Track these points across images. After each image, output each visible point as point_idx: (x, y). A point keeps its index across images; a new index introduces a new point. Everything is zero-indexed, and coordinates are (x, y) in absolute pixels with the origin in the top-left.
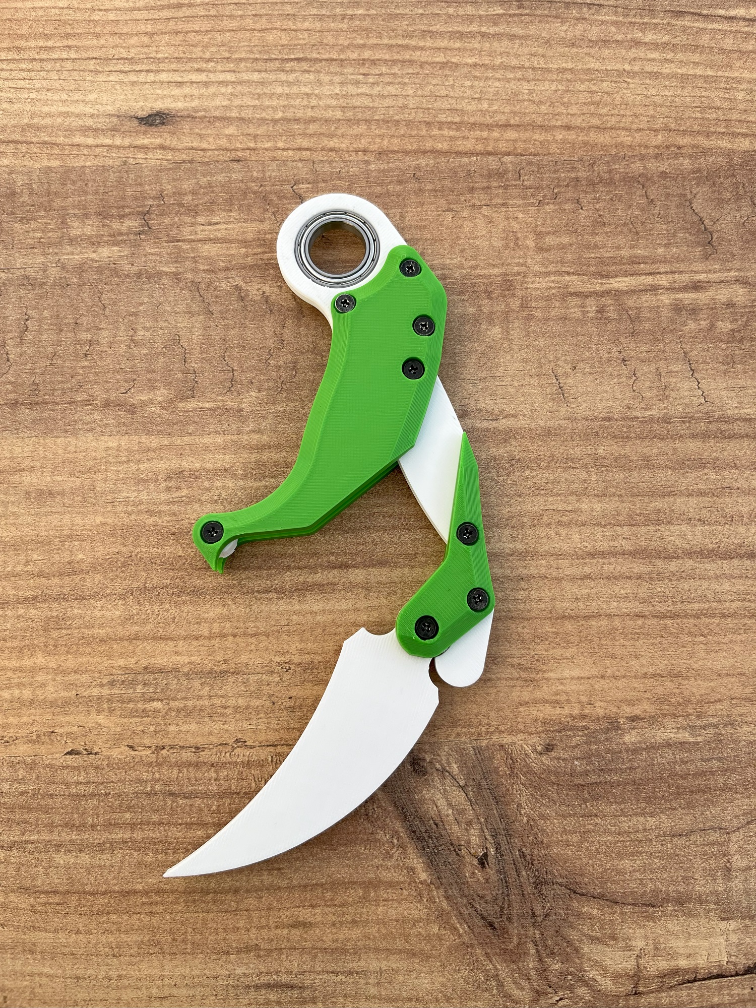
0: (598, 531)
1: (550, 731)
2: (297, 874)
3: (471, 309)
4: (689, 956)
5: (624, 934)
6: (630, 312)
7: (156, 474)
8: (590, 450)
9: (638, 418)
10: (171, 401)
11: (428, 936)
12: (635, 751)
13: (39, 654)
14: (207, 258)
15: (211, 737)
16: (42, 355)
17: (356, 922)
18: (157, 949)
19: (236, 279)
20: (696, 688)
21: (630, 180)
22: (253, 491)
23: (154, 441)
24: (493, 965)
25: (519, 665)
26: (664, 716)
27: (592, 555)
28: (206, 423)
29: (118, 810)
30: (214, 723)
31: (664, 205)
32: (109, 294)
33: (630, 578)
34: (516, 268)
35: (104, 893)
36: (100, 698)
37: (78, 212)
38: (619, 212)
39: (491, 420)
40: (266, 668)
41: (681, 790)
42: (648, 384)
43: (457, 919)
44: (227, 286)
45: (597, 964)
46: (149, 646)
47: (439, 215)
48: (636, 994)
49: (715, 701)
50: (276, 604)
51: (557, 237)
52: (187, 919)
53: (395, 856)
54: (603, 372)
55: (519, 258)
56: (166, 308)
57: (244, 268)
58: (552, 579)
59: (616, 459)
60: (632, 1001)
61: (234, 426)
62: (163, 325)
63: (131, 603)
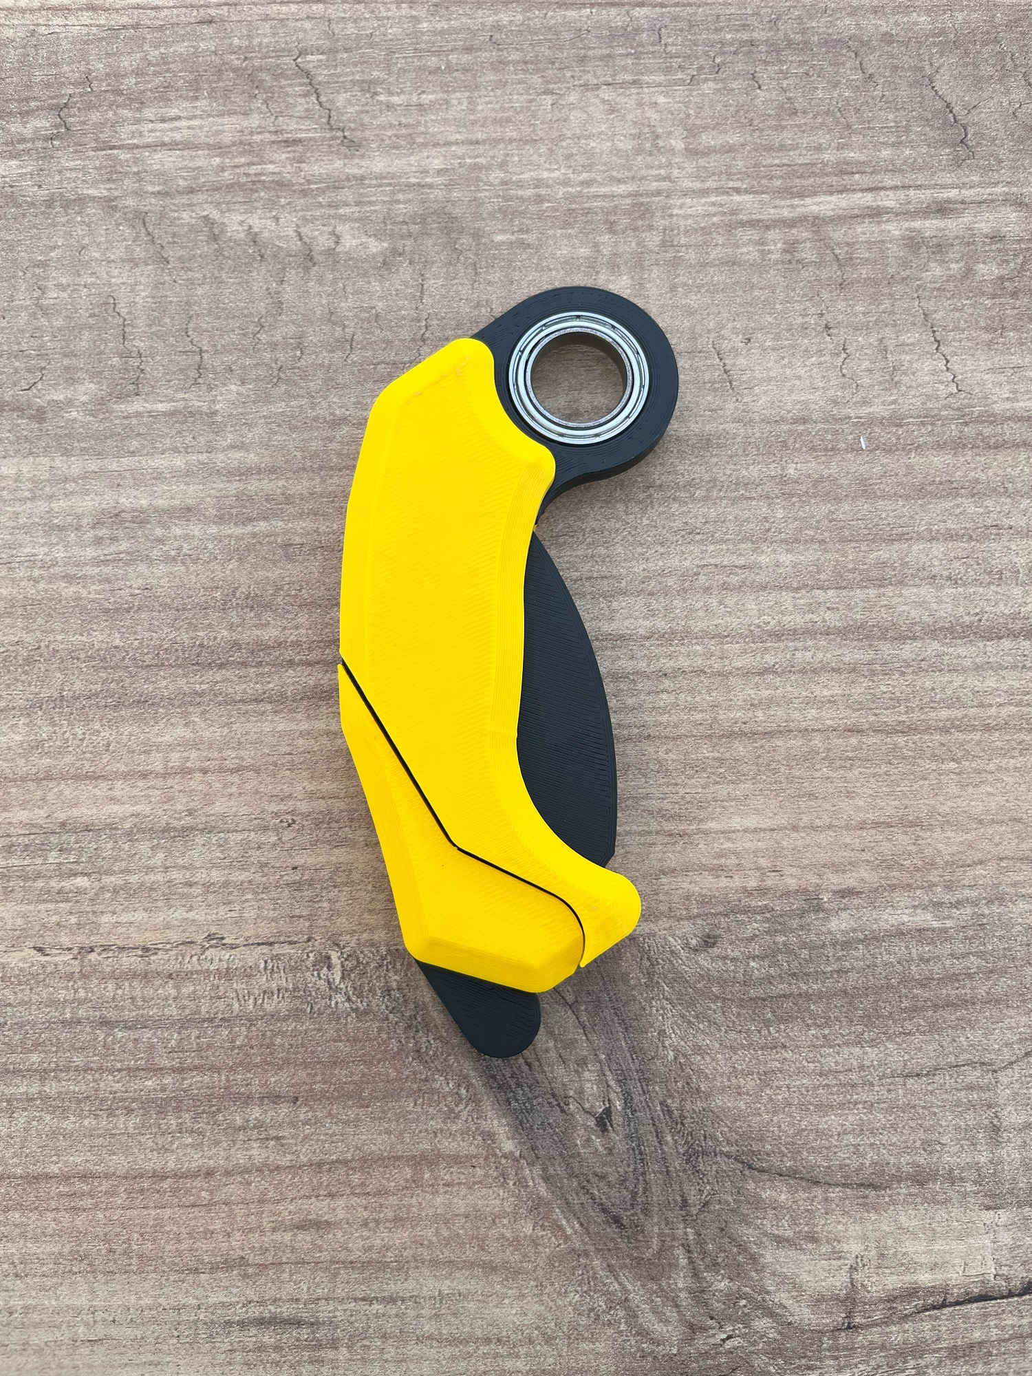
0: (787, 598)
1: (712, 914)
2: (306, 1146)
3: (582, 250)
4: (934, 1267)
5: (830, 1232)
6: (838, 251)
7: (78, 517)
8: (774, 470)
9: (850, 418)
10: (101, 402)
11: (517, 1239)
12: (847, 945)
14: (160, 174)
15: (168, 931)
17: (401, 1219)
18: (83, 1266)
19: (205, 206)
20: (943, 843)
21: (834, 44)
22: (233, 542)
23: (75, 466)
24: (620, 1284)
25: (660, 810)
26: (893, 888)
27: (777, 636)
28: (158, 436)
29: (20, 1050)
30: (172, 910)
31: (890, 83)
33: (837, 671)
34: (654, 184)
38: (819, 93)
40: (255, 822)
41: (919, 1004)
42: (866, 364)
43: (563, 1212)
44: (191, 217)
45: (787, 1281)
46: (68, 791)
47: (531, 101)
48: (849, 1327)
49: (974, 862)
50: (272, 721)
51: (720, 133)
52: (130, 1219)
53: (464, 1115)
54: (794, 347)
55: (660, 167)
56: (94, 254)
57: (218, 189)
58: (713, 675)
59: (816, 483)
60: (843, 1339)
61: (202, 440)
62: (89, 280)
63: (39, 722)
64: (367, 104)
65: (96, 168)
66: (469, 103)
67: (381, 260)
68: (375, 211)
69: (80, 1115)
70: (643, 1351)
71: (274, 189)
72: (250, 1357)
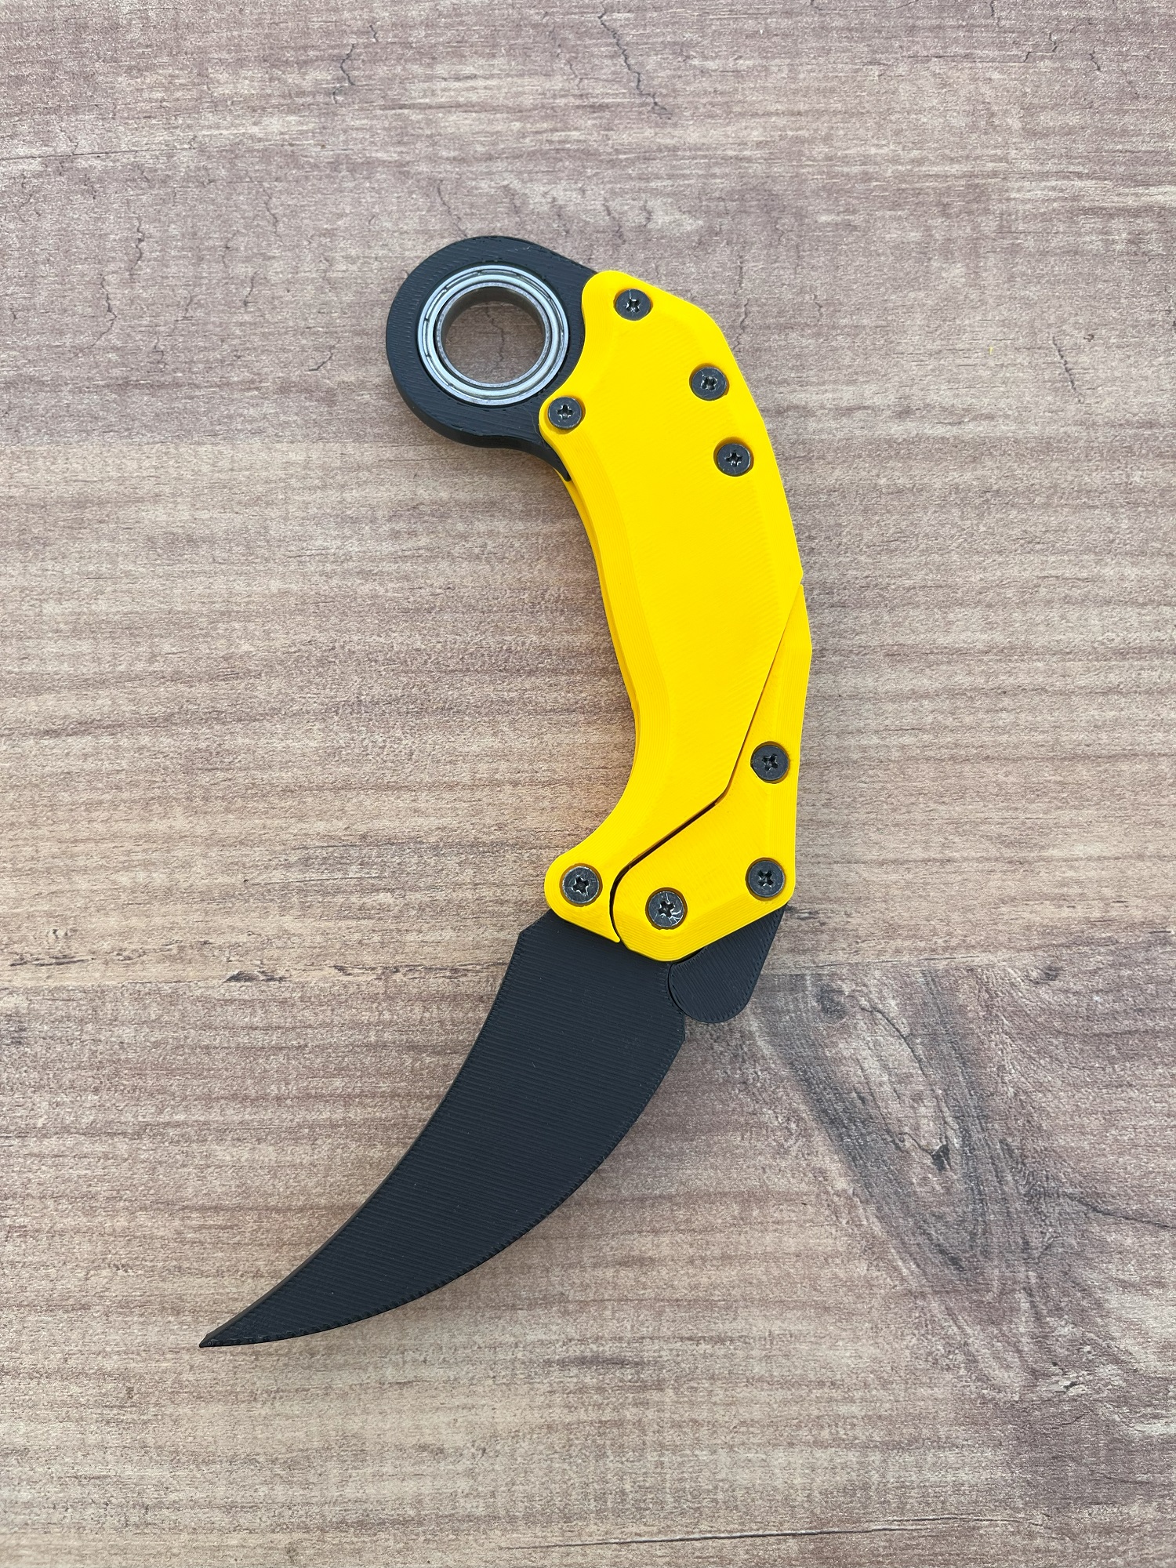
0: (1132, 613)
1: (1053, 945)
3: (913, 234)
7: (373, 508)
8: (1118, 476)
11: (851, 1279)
13: (178, 810)
14: (454, 138)
15: (478, 951)
16: (169, 301)
17: (729, 1257)
19: (505, 175)
22: (540, 541)
23: (369, 453)
24: (959, 1327)
25: (1000, 836)
27: (1122, 654)
29: (322, 1073)
30: (482, 930)
32: (283, 197)
34: (990, 165)
35: (301, 1210)
36: (285, 887)
37: (227, 56)
38: (1161, 79)
39: (950, 424)
43: (899, 1252)
44: (490, 187)
45: (1132, 1327)
46: (369, 802)
47: (857, 71)
50: (584, 733)
51: (1060, 114)
53: (794, 1151)
54: (1140, 345)
55: (996, 147)
56: (385, 224)
57: (519, 157)
58: (1055, 693)
59: (1163, 493)
62: (381, 253)
63: (336, 728)
64: (679, 68)
65: (384, 129)
66: (790, 71)
67: (696, 239)
68: (689, 185)
69: (387, 1143)
70: (983, 1397)
71: (580, 158)
72: (571, 1400)
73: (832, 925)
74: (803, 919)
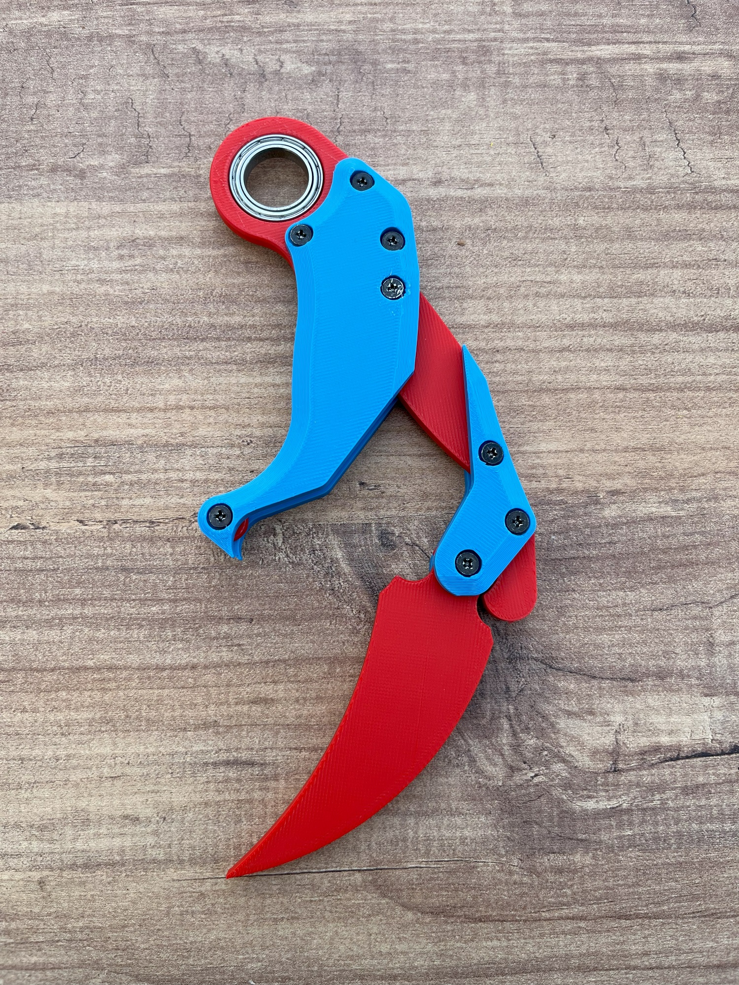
0: (577, 303)
2: (258, 650)
3: (444, 75)
4: (671, 733)
5: (602, 709)
6: (613, 80)
7: (107, 242)
8: (570, 220)
9: (620, 188)
10: (123, 167)
12: (615, 526)
14: (163, 21)
15: (167, 511)
17: (321, 698)
18: (109, 727)
19: (193, 41)
20: (679, 462)
22: (211, 260)
23: (106, 208)
24: (465, 741)
26: (646, 490)
27: (571, 327)
29: (68, 586)
30: (170, 497)
32: (58, 57)
33: (610, 350)
34: (492, 34)
35: (53, 670)
36: (48, 471)
39: (466, 189)
40: (225, 441)
41: (662, 564)
42: (631, 153)
44: (184, 48)
45: (572, 739)
46: (100, 418)
48: (615, 771)
49: (699, 475)
50: (236, 377)
52: (141, 696)
54: (584, 141)
55: (496, 23)
56: (119, 71)
57: (202, 31)
58: (529, 351)
59: (597, 230)
60: (611, 777)
61: (191, 193)
62: (116, 88)
63: (81, 374)
67: (311, 78)
68: (307, 46)
69: (108, 629)
70: (479, 783)
71: (240, 31)
72: (220, 786)
73: (388, 494)
74: (371, 490)
